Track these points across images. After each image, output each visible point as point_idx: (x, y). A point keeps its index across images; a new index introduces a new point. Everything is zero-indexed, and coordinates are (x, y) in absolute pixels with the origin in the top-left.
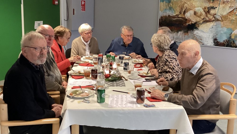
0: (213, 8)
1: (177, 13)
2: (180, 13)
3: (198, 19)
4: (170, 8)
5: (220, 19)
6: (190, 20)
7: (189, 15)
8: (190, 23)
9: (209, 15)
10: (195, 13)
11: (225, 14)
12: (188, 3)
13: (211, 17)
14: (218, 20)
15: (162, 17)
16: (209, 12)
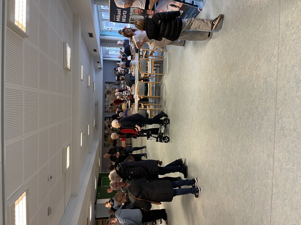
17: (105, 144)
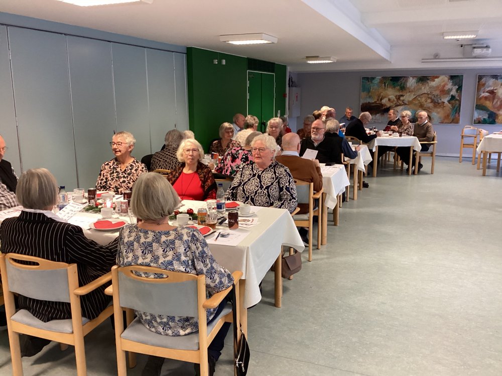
0: (402, 96)
1: (376, 100)
2: (378, 100)
3: (392, 104)
4: (370, 97)
5: (407, 103)
6: (385, 105)
7: (384, 101)
8: (386, 107)
9: (399, 101)
10: (389, 100)
11: (410, 99)
12: (384, 92)
13: (401, 102)
14: (406, 104)
15: (363, 104)
16: (399, 99)
17: (373, 78)
